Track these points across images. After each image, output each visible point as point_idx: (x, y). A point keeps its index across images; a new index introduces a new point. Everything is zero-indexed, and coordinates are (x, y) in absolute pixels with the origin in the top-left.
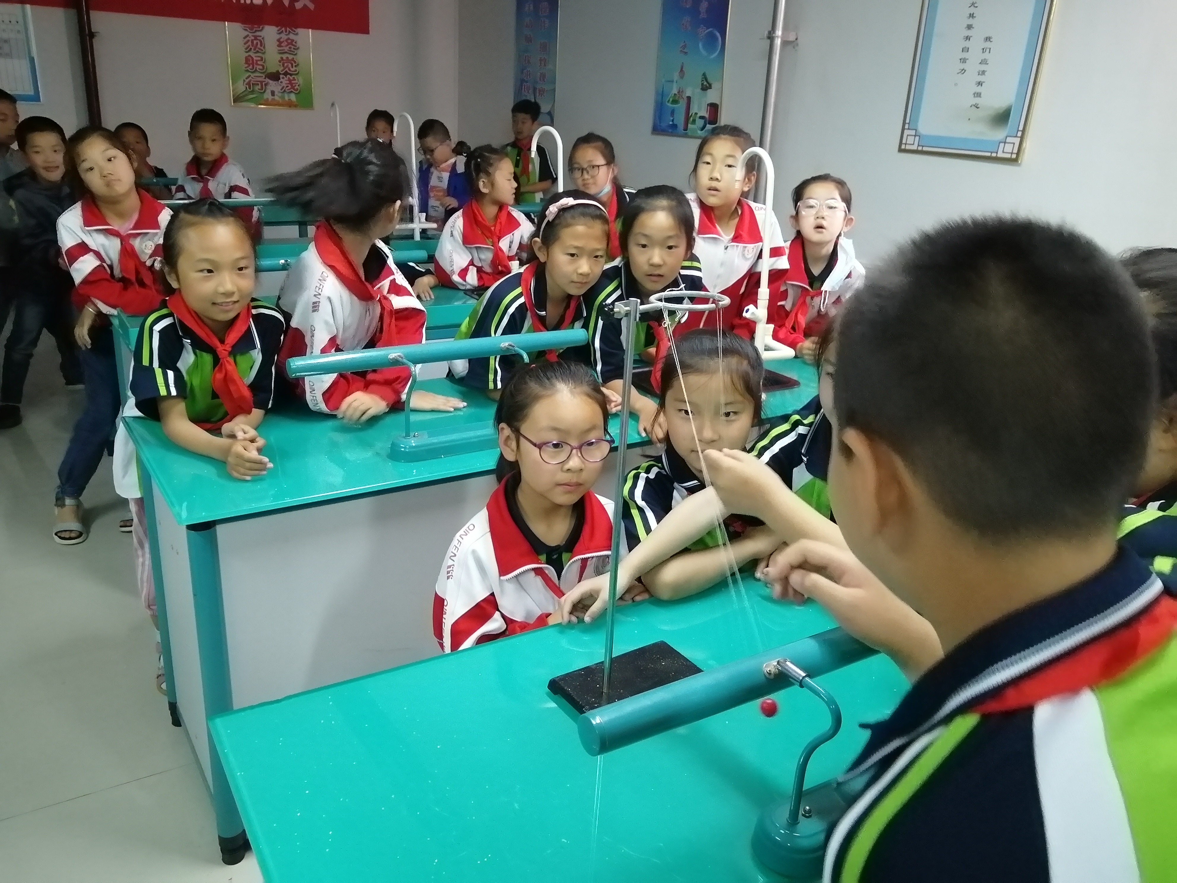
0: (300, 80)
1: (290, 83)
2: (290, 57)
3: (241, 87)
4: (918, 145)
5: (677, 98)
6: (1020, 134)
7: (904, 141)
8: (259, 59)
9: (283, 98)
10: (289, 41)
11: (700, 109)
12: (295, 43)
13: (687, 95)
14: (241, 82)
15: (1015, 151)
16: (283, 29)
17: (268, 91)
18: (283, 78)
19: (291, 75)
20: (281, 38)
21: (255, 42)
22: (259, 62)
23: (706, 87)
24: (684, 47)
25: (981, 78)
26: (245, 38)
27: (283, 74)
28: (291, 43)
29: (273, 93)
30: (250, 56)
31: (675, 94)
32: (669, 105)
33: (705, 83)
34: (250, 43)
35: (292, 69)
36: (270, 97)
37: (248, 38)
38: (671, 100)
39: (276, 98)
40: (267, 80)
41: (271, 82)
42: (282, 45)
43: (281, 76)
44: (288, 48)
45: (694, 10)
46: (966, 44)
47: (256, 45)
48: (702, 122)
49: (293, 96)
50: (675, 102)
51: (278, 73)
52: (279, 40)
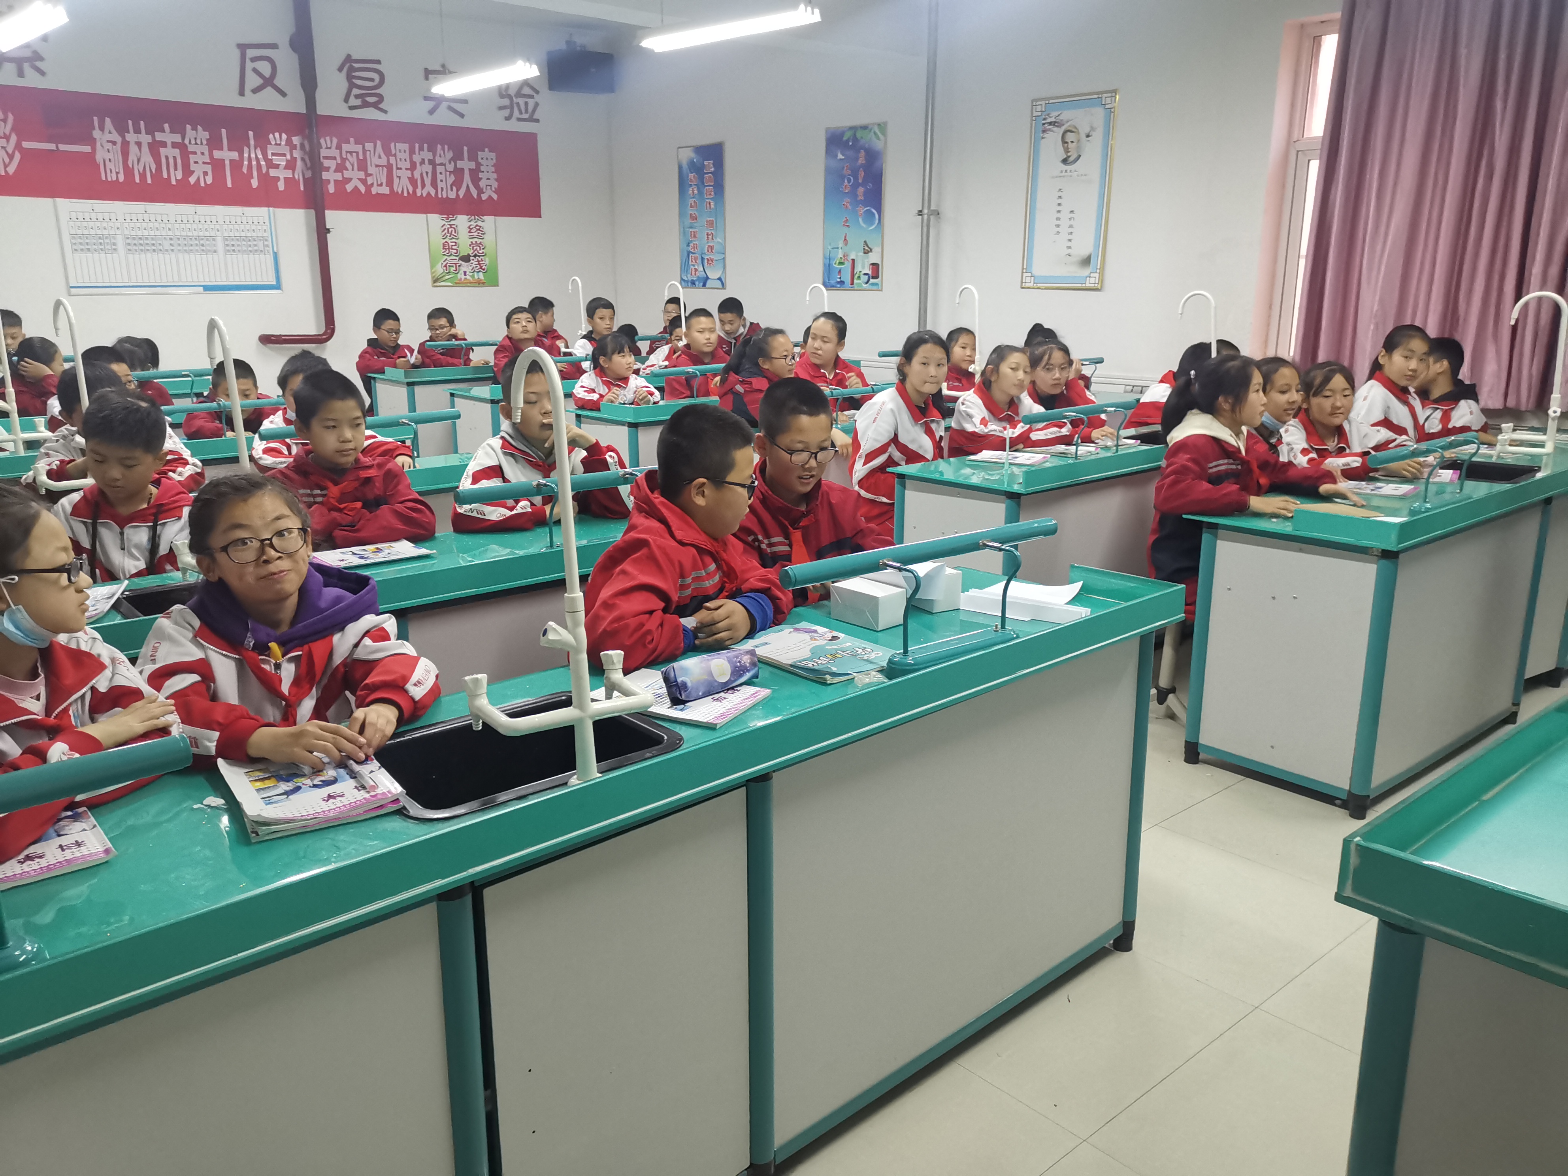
0: (487, 260)
1: (479, 264)
2: (479, 241)
3: (440, 270)
4: (1034, 283)
5: (842, 261)
6: (1099, 271)
7: (1024, 281)
8: (454, 244)
9: (473, 277)
10: (478, 227)
11: (863, 268)
12: (483, 228)
13: (852, 258)
14: (440, 264)
15: (1099, 282)
16: (473, 217)
17: (462, 272)
18: (473, 260)
19: (479, 256)
20: (471, 225)
21: (450, 230)
22: (454, 247)
23: (868, 251)
24: (847, 221)
25: (1070, 237)
26: (443, 227)
27: (473, 256)
29: (465, 273)
30: (446, 242)
31: (841, 258)
32: (836, 266)
33: (867, 248)
34: (446, 231)
35: (480, 252)
36: (463, 277)
37: (445, 227)
38: (837, 262)
39: (468, 277)
40: (461, 262)
41: (463, 263)
42: (472, 231)
43: (472, 258)
44: (476, 234)
45: (853, 193)
46: (1059, 215)
47: (451, 232)
48: (867, 277)
49: (481, 275)
50: (841, 263)
51: (469, 256)
52: (469, 227)
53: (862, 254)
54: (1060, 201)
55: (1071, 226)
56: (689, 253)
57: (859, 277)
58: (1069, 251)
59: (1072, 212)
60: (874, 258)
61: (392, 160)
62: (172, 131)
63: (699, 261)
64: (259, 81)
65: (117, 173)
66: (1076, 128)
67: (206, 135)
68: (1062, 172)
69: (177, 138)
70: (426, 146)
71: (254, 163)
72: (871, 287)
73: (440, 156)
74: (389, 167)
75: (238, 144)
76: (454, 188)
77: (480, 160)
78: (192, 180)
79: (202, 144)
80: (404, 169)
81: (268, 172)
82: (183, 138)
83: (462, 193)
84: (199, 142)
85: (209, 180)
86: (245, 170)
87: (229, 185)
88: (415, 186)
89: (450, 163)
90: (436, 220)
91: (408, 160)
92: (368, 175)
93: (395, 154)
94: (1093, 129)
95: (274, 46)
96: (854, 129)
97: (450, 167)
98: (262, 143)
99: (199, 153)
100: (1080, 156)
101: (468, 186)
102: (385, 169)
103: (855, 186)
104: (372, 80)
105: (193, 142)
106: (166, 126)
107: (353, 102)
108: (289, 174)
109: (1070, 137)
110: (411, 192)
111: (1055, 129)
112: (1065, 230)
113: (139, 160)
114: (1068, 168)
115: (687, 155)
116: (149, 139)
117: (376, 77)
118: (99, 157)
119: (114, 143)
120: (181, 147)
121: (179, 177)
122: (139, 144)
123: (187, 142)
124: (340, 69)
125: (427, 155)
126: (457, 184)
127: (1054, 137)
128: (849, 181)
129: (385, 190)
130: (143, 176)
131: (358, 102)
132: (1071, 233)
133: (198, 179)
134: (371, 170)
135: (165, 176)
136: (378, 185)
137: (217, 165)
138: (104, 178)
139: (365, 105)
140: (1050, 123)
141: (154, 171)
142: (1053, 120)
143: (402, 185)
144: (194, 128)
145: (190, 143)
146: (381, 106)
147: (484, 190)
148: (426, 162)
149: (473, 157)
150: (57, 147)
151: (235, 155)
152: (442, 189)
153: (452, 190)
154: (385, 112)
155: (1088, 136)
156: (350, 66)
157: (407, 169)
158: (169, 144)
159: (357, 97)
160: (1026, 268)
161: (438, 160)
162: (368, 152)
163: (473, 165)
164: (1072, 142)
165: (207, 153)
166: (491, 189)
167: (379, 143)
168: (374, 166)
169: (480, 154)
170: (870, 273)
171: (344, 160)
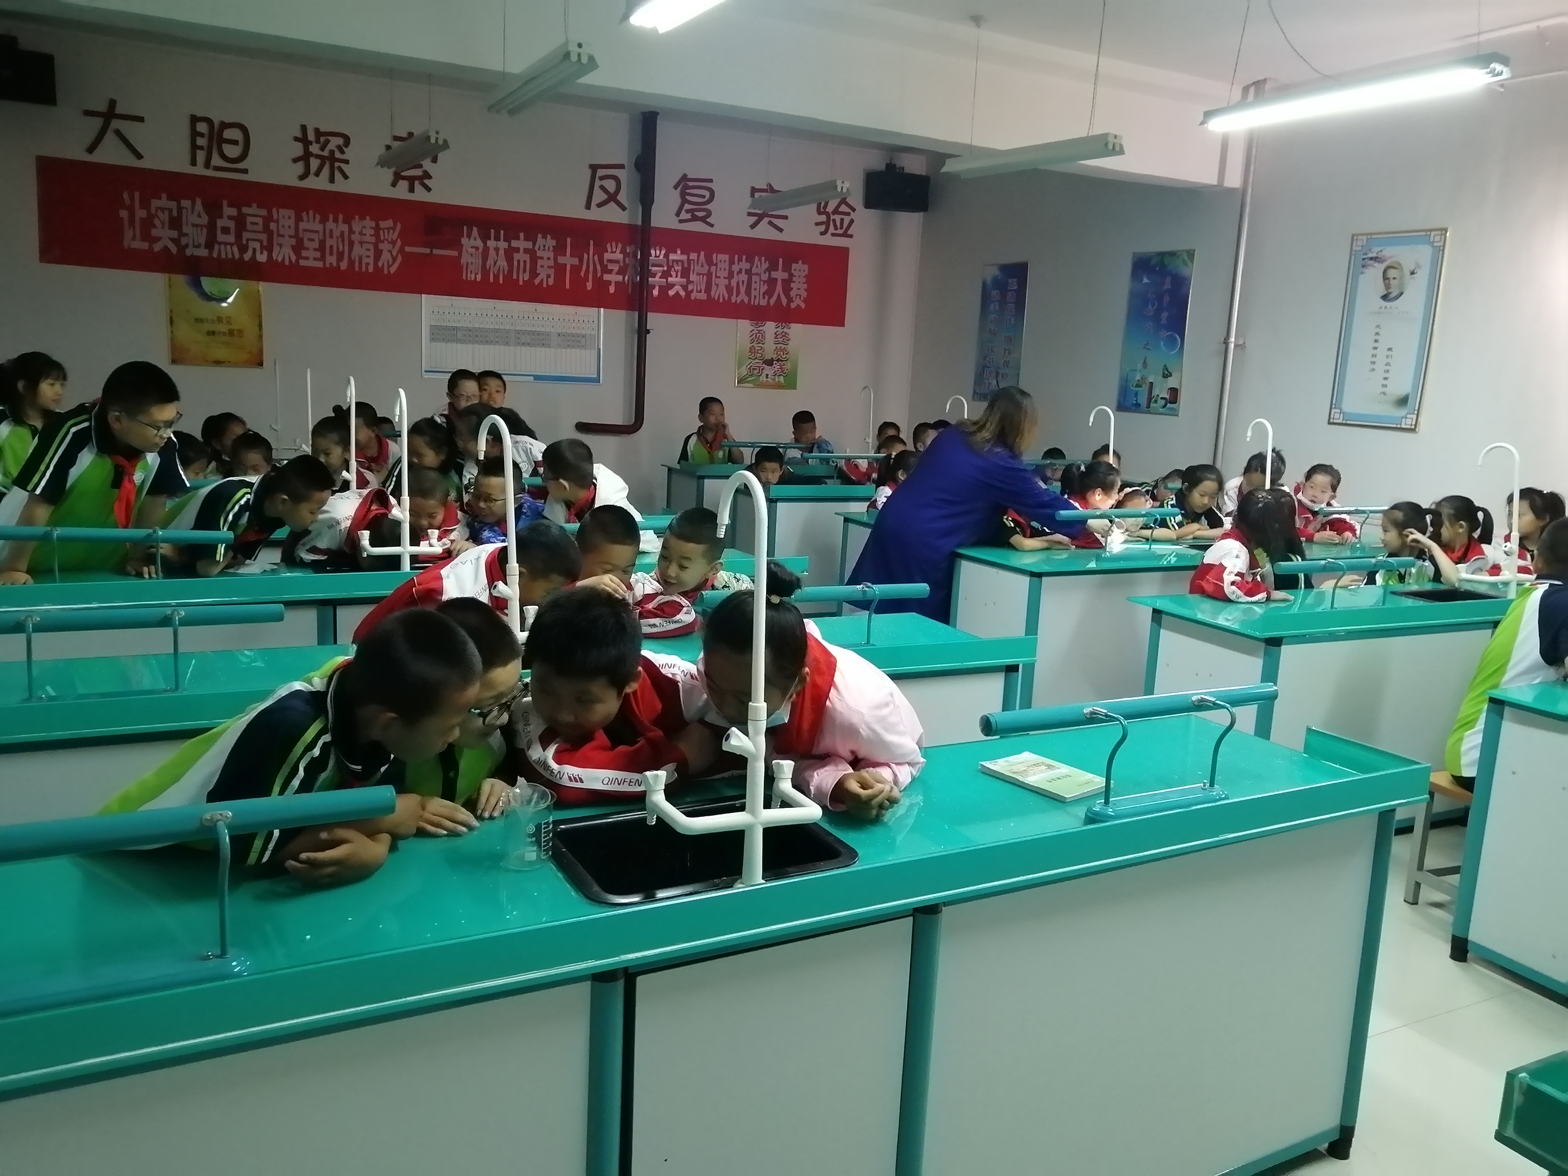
0: (788, 365)
1: (781, 368)
2: (783, 346)
3: (744, 371)
4: (1343, 420)
5: (1140, 383)
6: (1416, 412)
7: (1332, 416)
8: (760, 348)
9: (774, 380)
10: (783, 334)
12: (788, 335)
13: (1150, 381)
14: (745, 366)
15: (1414, 423)
16: (780, 324)
17: (764, 375)
18: (776, 364)
19: (782, 361)
20: (777, 331)
21: (758, 335)
22: (759, 352)
23: (1167, 375)
24: (1148, 344)
26: (751, 332)
27: (776, 361)
28: (785, 335)
29: (767, 375)
30: (753, 346)
31: (1138, 380)
32: (1134, 389)
33: (1166, 372)
34: (754, 336)
35: (783, 356)
36: (765, 379)
37: (753, 332)
38: (1135, 385)
39: (769, 380)
40: (764, 365)
41: (766, 366)
42: (778, 337)
43: (775, 362)
44: (782, 339)
45: (1156, 318)
46: (1375, 352)
47: (758, 338)
48: (1163, 402)
49: (782, 379)
50: (1138, 386)
51: (772, 360)
52: (775, 334)
53: (1161, 378)
54: (1377, 337)
55: (1388, 364)
56: (984, 367)
57: (1156, 401)
58: (1384, 390)
59: (1390, 349)
60: (1172, 382)
61: (713, 268)
62: (526, 239)
63: (994, 375)
64: (605, 197)
65: (476, 274)
66: (1400, 264)
67: (554, 243)
68: (1381, 308)
69: (529, 245)
70: (744, 257)
71: (591, 268)
72: (1168, 412)
73: (757, 267)
74: (709, 275)
75: (579, 251)
76: (767, 297)
77: (793, 271)
78: (537, 281)
79: (549, 250)
80: (722, 277)
81: (602, 276)
82: (534, 245)
83: (773, 301)
84: (547, 248)
85: (551, 282)
86: (582, 274)
87: (568, 287)
88: (730, 292)
89: (765, 273)
90: (745, 326)
91: (727, 271)
92: (689, 282)
93: (717, 263)
94: (1418, 266)
95: (621, 167)
96: (1162, 254)
97: (765, 277)
98: (601, 250)
99: (545, 258)
100: (1402, 294)
101: (779, 295)
102: (705, 277)
103: (1158, 312)
104: (704, 197)
105: (542, 248)
106: (522, 235)
107: (684, 216)
108: (620, 278)
109: (1392, 273)
110: (726, 298)
111: (1376, 265)
112: (1380, 367)
113: (495, 263)
114: (1388, 304)
115: (992, 272)
116: (506, 245)
117: (707, 194)
118: (463, 261)
119: (477, 248)
120: (531, 252)
121: (526, 278)
122: (497, 250)
123: (536, 248)
124: (676, 187)
125: (745, 265)
126: (769, 293)
127: (1375, 272)
128: (1153, 305)
129: (703, 296)
130: (496, 277)
131: (689, 216)
132: (1388, 371)
133: (542, 280)
134: (693, 277)
135: (515, 277)
136: (697, 292)
137: (560, 269)
138: (464, 278)
139: (695, 218)
140: (1371, 259)
141: (506, 273)
142: (1374, 255)
143: (719, 292)
144: (544, 237)
145: (539, 249)
146: (708, 220)
147: (794, 300)
148: (743, 272)
149: (787, 268)
150: (431, 251)
151: (576, 261)
152: (755, 297)
153: (764, 298)
154: (712, 225)
155: (1413, 273)
156: (684, 184)
157: (724, 278)
158: (522, 250)
159: (687, 211)
160: (1335, 403)
161: (754, 270)
162: (692, 262)
163: (785, 276)
164: (1394, 278)
165: (552, 259)
166: (800, 298)
167: (702, 253)
168: (695, 273)
169: (794, 266)
170: (1167, 397)
171: (670, 268)
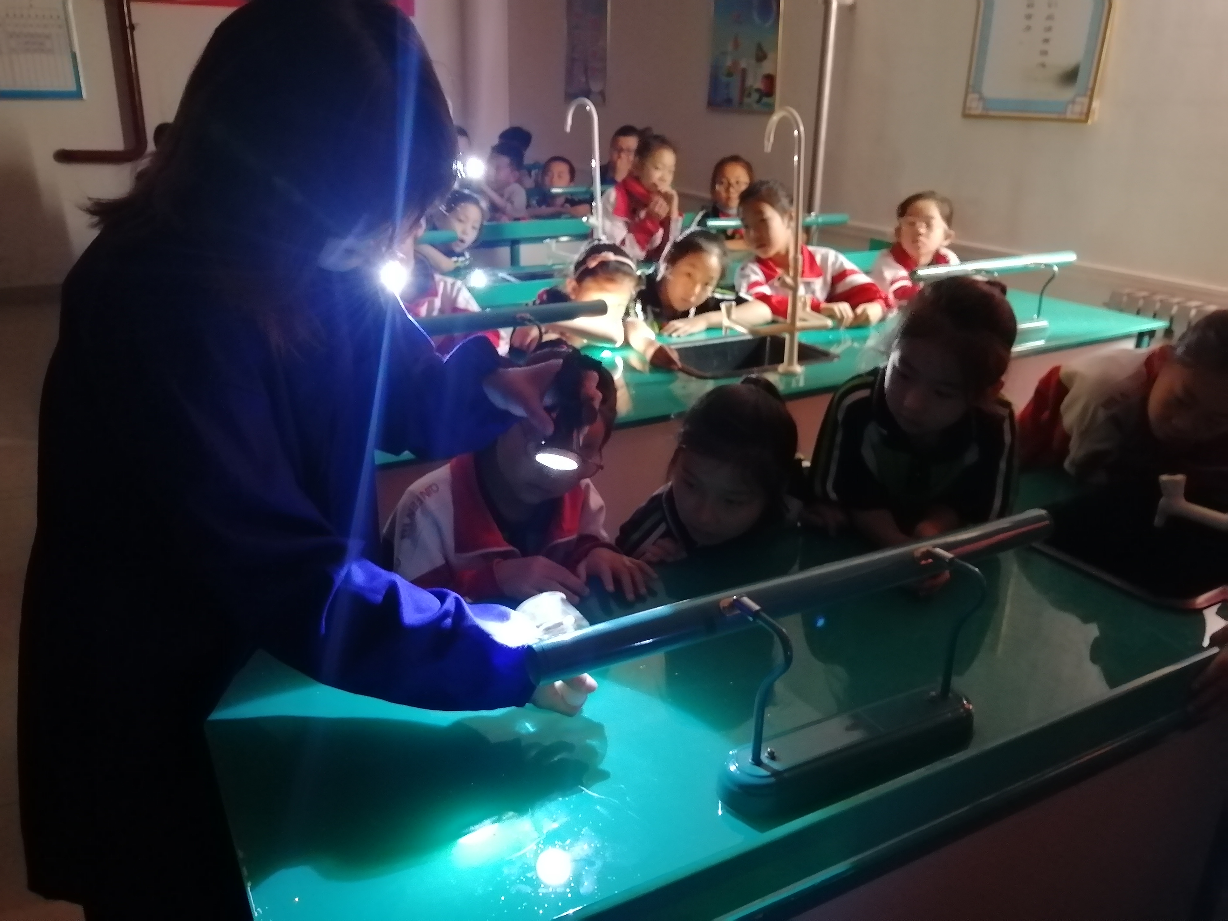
4: (983, 110)
5: (731, 71)
6: (1089, 93)
7: (968, 106)
11: (755, 81)
13: (742, 67)
15: (1084, 109)
23: (761, 57)
24: (738, 16)
25: (1047, 35)
31: (729, 67)
32: (725, 79)
33: (760, 54)
38: (725, 73)
48: (757, 95)
50: (730, 75)
53: (753, 61)
55: (1050, 17)
56: (574, 59)
57: (749, 95)
58: (1044, 59)
60: (767, 67)
72: (762, 109)
112: (1038, 23)
132: (1050, 29)
160: (972, 83)
170: (762, 88)
